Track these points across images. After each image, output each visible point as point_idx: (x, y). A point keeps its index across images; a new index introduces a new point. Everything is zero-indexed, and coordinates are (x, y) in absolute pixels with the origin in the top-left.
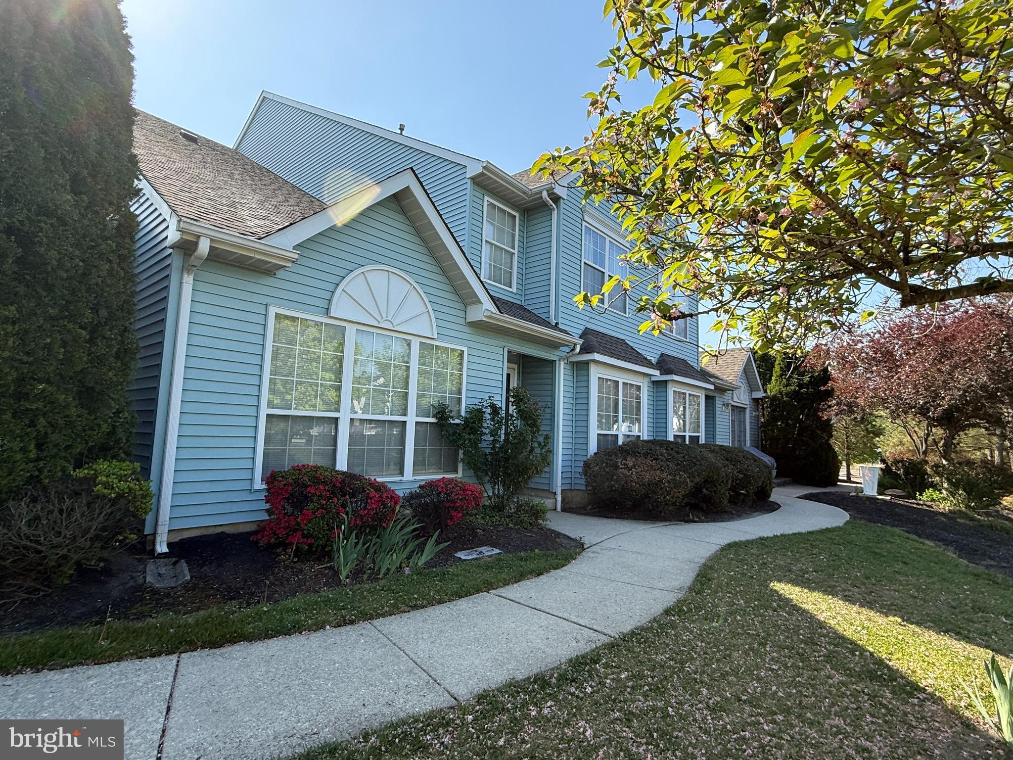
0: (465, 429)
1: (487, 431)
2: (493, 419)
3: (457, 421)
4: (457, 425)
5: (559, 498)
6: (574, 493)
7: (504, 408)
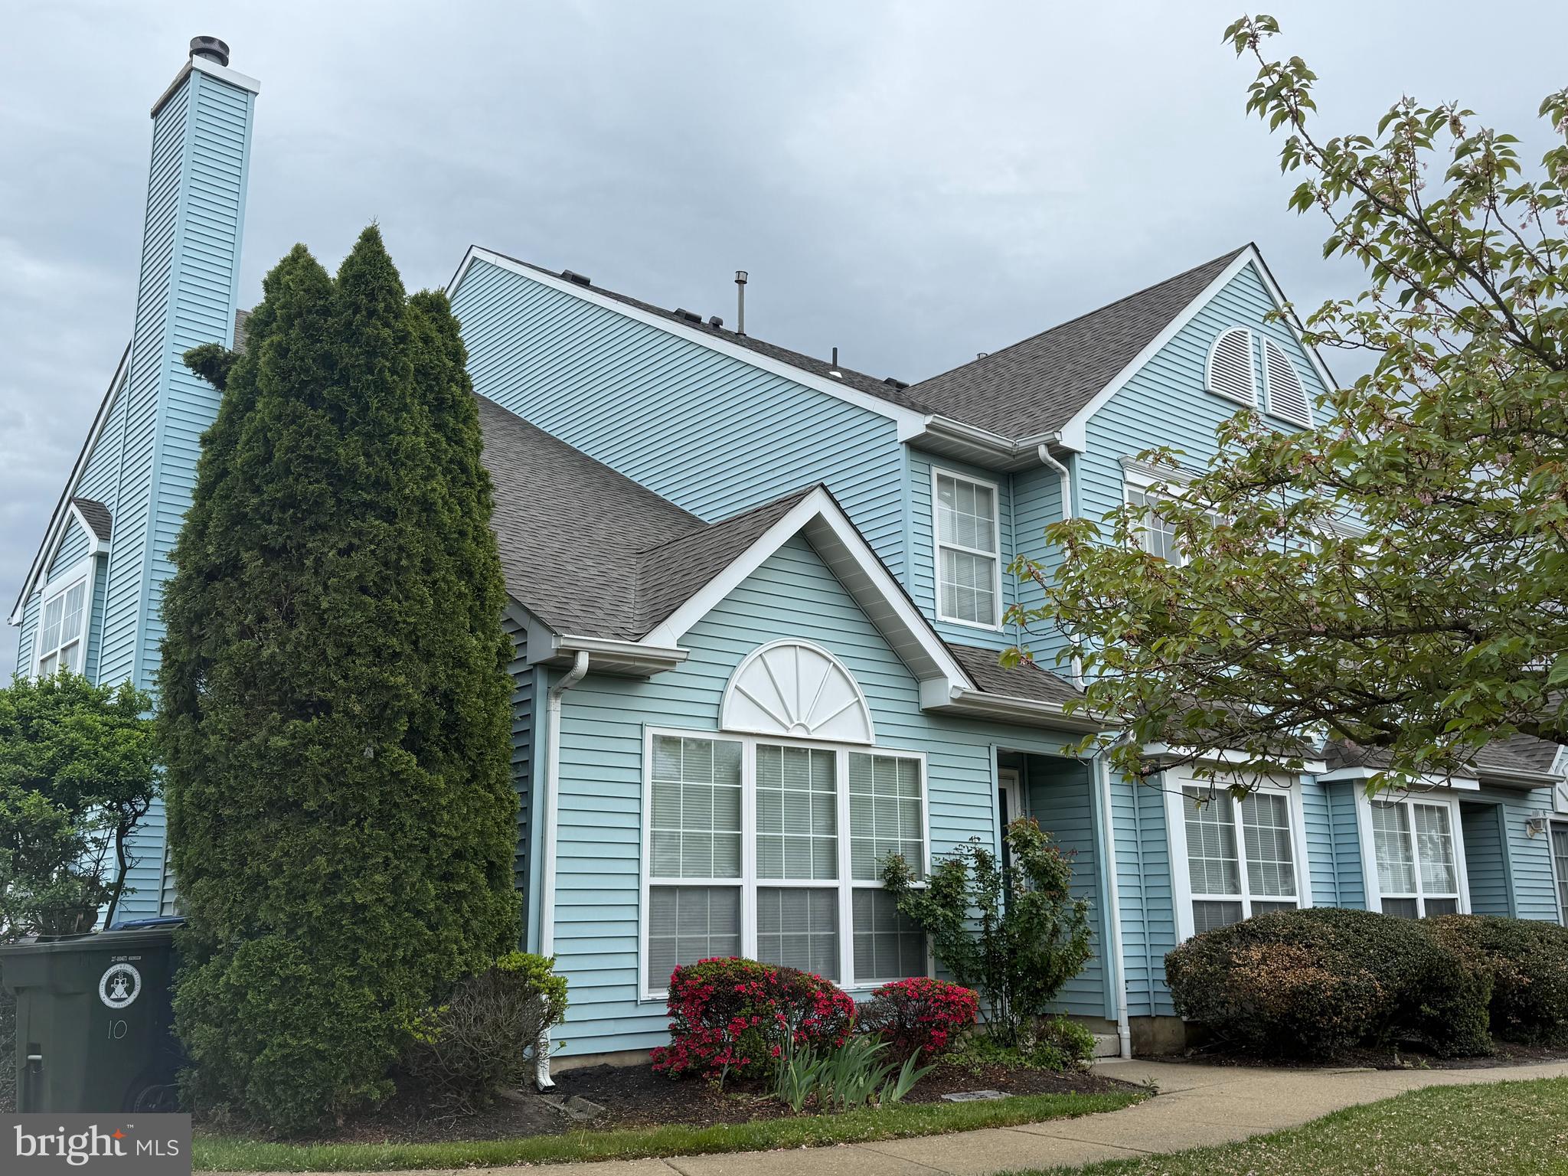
0: (934, 897)
1: (973, 900)
2: (981, 879)
3: (920, 884)
4: (921, 890)
5: (1125, 1032)
6: (1157, 1024)
7: (999, 857)
